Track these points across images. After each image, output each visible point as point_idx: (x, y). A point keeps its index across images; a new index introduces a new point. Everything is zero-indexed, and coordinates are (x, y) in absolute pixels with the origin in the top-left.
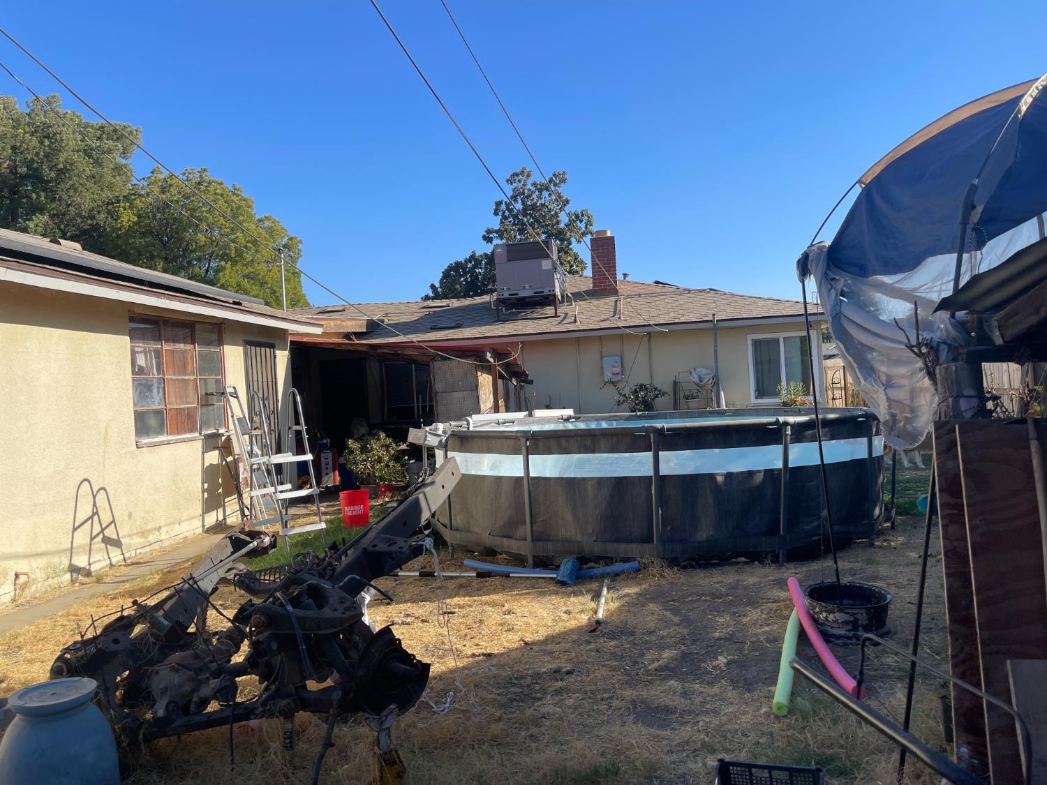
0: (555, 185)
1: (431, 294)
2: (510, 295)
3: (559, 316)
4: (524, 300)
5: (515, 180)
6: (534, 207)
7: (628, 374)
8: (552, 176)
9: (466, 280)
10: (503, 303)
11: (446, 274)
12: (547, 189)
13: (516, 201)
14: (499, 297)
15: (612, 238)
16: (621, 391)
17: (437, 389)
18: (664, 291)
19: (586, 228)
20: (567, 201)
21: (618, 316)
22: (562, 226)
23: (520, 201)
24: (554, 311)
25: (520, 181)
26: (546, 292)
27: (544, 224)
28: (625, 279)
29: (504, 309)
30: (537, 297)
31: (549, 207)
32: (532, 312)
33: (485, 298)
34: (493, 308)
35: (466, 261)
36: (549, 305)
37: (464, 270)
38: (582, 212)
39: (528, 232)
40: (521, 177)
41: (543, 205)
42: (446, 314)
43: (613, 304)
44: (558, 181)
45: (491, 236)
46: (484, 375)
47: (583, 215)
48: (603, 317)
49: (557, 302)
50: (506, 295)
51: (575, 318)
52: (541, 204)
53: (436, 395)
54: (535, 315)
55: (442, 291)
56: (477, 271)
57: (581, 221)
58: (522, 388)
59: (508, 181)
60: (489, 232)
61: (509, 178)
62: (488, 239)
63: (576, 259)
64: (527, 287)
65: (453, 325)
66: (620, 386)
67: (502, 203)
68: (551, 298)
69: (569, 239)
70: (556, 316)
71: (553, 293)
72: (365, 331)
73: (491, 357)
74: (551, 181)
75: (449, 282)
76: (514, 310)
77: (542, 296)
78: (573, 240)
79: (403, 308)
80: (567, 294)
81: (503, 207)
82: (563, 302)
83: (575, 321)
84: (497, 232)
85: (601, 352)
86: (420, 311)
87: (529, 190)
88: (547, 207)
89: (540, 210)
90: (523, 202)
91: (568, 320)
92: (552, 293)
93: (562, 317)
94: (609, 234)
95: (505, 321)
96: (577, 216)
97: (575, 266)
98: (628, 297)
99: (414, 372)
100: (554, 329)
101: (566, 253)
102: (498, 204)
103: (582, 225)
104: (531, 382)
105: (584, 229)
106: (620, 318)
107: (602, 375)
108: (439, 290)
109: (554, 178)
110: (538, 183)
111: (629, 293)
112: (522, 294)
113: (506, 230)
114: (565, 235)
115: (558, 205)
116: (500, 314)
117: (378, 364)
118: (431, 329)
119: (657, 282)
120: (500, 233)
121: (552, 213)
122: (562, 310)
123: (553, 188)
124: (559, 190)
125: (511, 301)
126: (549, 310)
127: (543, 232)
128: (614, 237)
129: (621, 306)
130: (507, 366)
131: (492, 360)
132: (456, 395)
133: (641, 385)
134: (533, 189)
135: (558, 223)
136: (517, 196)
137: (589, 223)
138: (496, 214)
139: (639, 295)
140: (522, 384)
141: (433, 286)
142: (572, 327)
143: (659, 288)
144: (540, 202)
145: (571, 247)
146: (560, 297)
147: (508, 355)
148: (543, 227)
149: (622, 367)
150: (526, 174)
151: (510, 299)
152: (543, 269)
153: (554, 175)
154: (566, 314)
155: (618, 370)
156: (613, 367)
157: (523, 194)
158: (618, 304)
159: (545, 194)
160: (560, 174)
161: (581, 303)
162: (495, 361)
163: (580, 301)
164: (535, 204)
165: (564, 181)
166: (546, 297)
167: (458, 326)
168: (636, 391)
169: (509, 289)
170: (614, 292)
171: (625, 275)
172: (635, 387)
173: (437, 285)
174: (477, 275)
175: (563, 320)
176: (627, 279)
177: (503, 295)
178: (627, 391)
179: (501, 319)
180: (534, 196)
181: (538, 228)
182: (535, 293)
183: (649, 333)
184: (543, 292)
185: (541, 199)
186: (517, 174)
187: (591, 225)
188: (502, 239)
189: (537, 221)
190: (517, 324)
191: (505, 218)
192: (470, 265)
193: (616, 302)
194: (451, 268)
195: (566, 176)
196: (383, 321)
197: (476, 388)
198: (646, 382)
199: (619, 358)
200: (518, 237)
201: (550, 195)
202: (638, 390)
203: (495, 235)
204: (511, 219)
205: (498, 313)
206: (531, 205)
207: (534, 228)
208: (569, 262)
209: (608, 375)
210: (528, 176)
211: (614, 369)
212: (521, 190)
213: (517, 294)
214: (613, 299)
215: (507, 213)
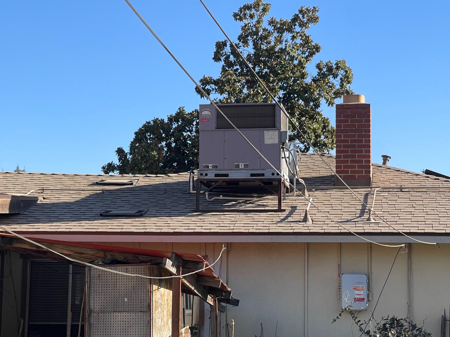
0: (302, 25)
1: (116, 162)
2: (216, 175)
3: (284, 210)
4: (238, 184)
5: (245, 15)
6: (270, 52)
7: (376, 299)
8: (297, 13)
9: (168, 145)
10: (205, 185)
11: (140, 136)
12: (290, 30)
13: (245, 42)
14: (202, 177)
15: (367, 107)
16: (363, 327)
17: (92, 307)
18: (436, 185)
19: (342, 86)
20: (317, 49)
21: (366, 216)
22: (308, 80)
23: (251, 43)
24: (276, 202)
25: (252, 17)
26: (268, 175)
27: (283, 76)
28: (384, 163)
29: (207, 193)
30: (253, 181)
31: (292, 54)
32: (245, 202)
33: (184, 177)
34: (191, 191)
35: (170, 119)
36: (271, 194)
37: (167, 131)
38: (337, 64)
39: (259, 86)
40: (253, 11)
41: (282, 51)
42: (126, 194)
43: (362, 198)
44: (305, 20)
45: (208, 87)
46: (162, 290)
47: (338, 68)
48: (345, 217)
49: (283, 190)
50: (211, 176)
51: (306, 214)
52: (281, 49)
53: (89, 315)
54: (249, 207)
55: (133, 159)
56: (185, 134)
57: (335, 76)
58: (222, 310)
59: (235, 15)
60: (205, 81)
61: (237, 11)
62: (202, 91)
63: (324, 127)
64: (242, 166)
65: (133, 212)
66: (362, 318)
67: (224, 44)
68: (275, 183)
69: (317, 99)
70: (280, 210)
71: (278, 177)
72: (8, 212)
73: (173, 265)
74: (295, 19)
75: (143, 147)
76: (221, 197)
77: (261, 180)
78: (323, 101)
79: (68, 182)
80: (297, 180)
81: (227, 50)
82: (292, 190)
83: (305, 220)
84: (216, 83)
85: (339, 266)
86: (91, 188)
87: (264, 30)
88: (289, 53)
89: (278, 57)
90: (255, 45)
91: (295, 217)
92: (275, 177)
93: (287, 212)
94: (363, 101)
95: (205, 211)
96: (330, 69)
97: (323, 137)
98: (385, 189)
99: (71, 276)
100: (274, 229)
101: (312, 118)
102: (220, 46)
103: (336, 82)
104: (236, 303)
105: (338, 87)
106: (369, 219)
107: (340, 299)
108: (129, 157)
109: (300, 16)
110: (278, 20)
111: (387, 184)
112: (234, 175)
113: (228, 81)
114: (312, 93)
115: (303, 53)
116: (201, 202)
117: (20, 261)
118: (101, 215)
119: (428, 172)
120: (220, 85)
121: (296, 62)
122: (288, 202)
123: (297, 29)
124: (307, 32)
125: (218, 184)
126: (271, 201)
127: (281, 88)
128: (369, 105)
129: (372, 203)
130: (198, 279)
131: (173, 270)
132: (119, 317)
133: (393, 319)
134: (270, 28)
135: (303, 76)
136: (247, 36)
137: (346, 79)
138: (217, 58)
139: (401, 189)
140: (223, 304)
141: (120, 151)
142: (300, 228)
143: (431, 182)
144: (280, 46)
145: (318, 110)
146: (288, 184)
147: (197, 263)
148: (280, 80)
149: (369, 290)
150: (261, 7)
151: (216, 181)
152: (265, 143)
153: (301, 11)
154: (294, 208)
155: (362, 294)
156: (355, 289)
157: (256, 33)
158: (369, 200)
159: (287, 36)
160: (308, 11)
161: (317, 193)
162: (178, 271)
163: (316, 190)
164: (273, 48)
165: (313, 20)
166: (269, 182)
167: (140, 214)
168: (384, 328)
169: (215, 167)
170: (366, 182)
171: (386, 158)
172: (383, 322)
173: (127, 150)
174: (185, 139)
175: (287, 217)
176: (389, 164)
177: (206, 175)
178: (372, 327)
179: (201, 208)
180: (272, 39)
181: (273, 81)
182: (252, 175)
183: (410, 246)
184: (263, 175)
185: (281, 42)
186: (248, 7)
187: (349, 82)
188: (222, 92)
189: (273, 70)
190: (222, 217)
191: (229, 64)
192: (175, 126)
193: (366, 196)
194: (147, 128)
195: (317, 14)
196: (36, 199)
197: (148, 309)
198: (401, 315)
199: (365, 278)
200: (245, 91)
201: (293, 38)
202: (388, 326)
203: (213, 86)
204: (238, 67)
205: (198, 200)
206: (266, 50)
207: (268, 81)
208: (314, 130)
209: (347, 301)
210: (264, 10)
211: (357, 292)
212: (254, 29)
213: (227, 175)
214: (363, 191)
215: (232, 58)
